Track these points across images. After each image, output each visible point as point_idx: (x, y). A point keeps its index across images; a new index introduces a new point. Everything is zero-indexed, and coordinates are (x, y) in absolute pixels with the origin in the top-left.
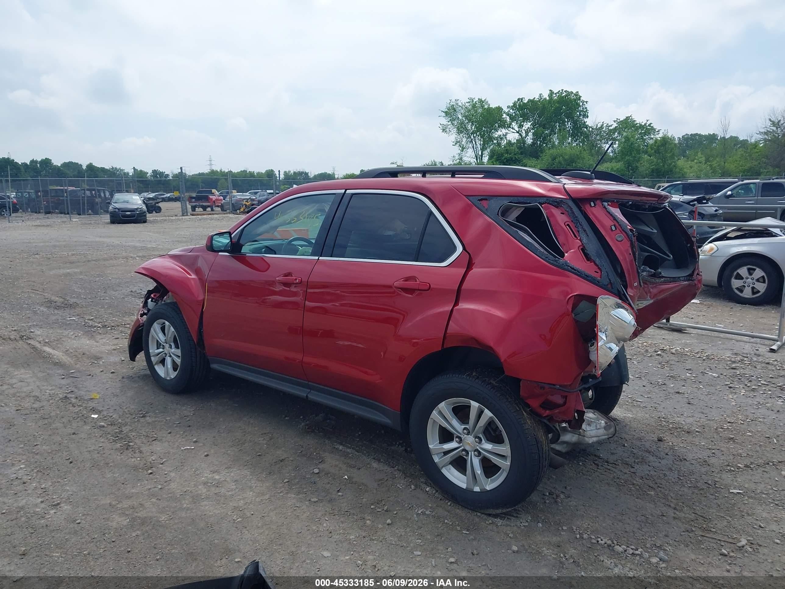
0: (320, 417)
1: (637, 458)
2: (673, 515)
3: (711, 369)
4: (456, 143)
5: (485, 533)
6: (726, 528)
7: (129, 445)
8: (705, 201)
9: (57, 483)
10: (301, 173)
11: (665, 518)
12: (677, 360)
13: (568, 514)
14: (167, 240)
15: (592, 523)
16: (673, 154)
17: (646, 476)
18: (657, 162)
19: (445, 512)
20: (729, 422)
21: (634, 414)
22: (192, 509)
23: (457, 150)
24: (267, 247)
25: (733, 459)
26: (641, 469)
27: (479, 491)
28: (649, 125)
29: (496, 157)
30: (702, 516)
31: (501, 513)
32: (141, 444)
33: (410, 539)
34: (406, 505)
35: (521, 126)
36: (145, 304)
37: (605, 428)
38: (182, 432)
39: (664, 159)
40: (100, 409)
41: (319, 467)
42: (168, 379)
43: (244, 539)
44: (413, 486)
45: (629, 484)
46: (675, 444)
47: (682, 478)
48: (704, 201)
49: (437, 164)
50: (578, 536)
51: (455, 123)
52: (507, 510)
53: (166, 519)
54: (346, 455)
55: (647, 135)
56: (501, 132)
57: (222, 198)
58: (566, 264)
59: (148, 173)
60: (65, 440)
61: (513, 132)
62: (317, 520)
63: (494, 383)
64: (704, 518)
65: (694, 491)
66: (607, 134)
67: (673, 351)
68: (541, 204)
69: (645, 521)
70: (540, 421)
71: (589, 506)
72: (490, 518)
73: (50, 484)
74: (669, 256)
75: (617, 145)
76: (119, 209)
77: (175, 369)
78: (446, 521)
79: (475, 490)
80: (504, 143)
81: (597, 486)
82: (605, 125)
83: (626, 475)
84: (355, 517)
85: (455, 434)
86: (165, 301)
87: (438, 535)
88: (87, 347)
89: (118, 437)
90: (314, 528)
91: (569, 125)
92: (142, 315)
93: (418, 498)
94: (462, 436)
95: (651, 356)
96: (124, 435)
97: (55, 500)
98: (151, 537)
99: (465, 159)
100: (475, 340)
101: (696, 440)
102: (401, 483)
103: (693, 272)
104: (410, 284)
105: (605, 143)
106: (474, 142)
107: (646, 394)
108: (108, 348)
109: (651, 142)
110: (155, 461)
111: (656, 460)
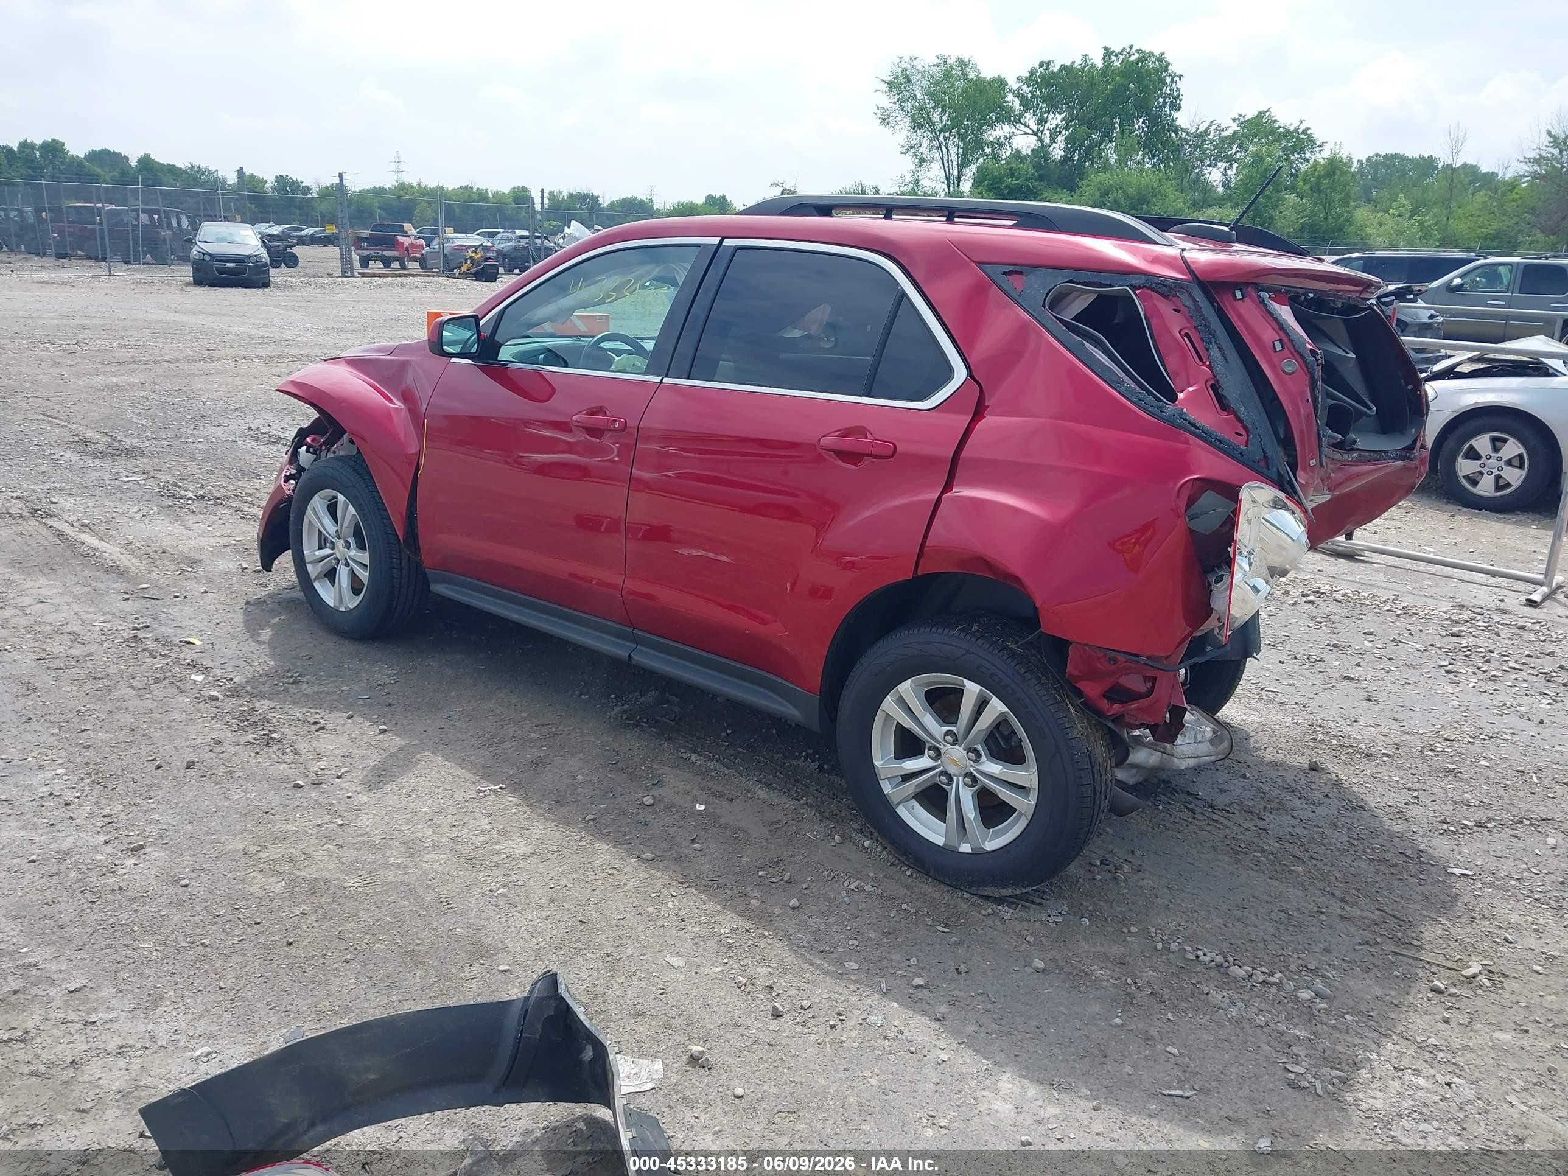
0: (651, 696)
1: (1270, 801)
2: (1339, 911)
3: (1412, 635)
4: (907, 150)
5: (980, 932)
6: (1440, 941)
7: (271, 738)
8: (1412, 296)
9: (135, 807)
10: (583, 197)
11: (1323, 917)
12: (1347, 614)
13: (1140, 903)
14: (316, 327)
15: (1186, 922)
16: (1348, 196)
17: (1288, 837)
18: (1313, 211)
19: (901, 889)
20: (1446, 739)
21: (1262, 716)
22: (407, 867)
23: (908, 163)
24: (549, 350)
25: (1454, 810)
26: (1279, 824)
27: (970, 851)
28: (1305, 132)
29: (987, 182)
30: (1394, 917)
31: (1010, 896)
32: (295, 737)
33: (836, 938)
34: (826, 873)
35: (1042, 121)
36: (294, 457)
37: (1211, 741)
38: (375, 717)
39: (1328, 207)
40: (207, 662)
41: (652, 793)
42: (343, 609)
43: (513, 929)
44: (837, 837)
45: (1255, 851)
46: (1341, 777)
47: (1355, 843)
48: (1408, 297)
49: (868, 190)
50: (1160, 946)
51: (908, 106)
52: (1024, 890)
53: (357, 885)
54: (705, 773)
55: (1298, 153)
56: (1002, 131)
57: (422, 242)
58: (1179, 414)
59: (266, 182)
60: (141, 722)
61: (1026, 133)
62: (654, 895)
63: (1014, 646)
64: (1399, 919)
65: (1378, 867)
66: (1216, 147)
67: (1339, 596)
68: (1134, 288)
69: (1286, 921)
70: (1100, 722)
71: (1178, 890)
72: (989, 904)
73: (120, 807)
74: (1370, 409)
75: (1234, 171)
76: (211, 255)
77: (356, 591)
78: (904, 906)
79: (961, 850)
80: (1005, 153)
81: (1194, 851)
82: (1214, 127)
83: (1248, 833)
84: (728, 891)
85: (928, 742)
86: (334, 452)
87: (890, 933)
88: (169, 538)
89: (247, 720)
90: (650, 910)
91: (1139, 124)
92: (287, 479)
93: (848, 860)
94: (942, 747)
95: (1294, 604)
96: (260, 717)
97: (133, 839)
98: (331, 918)
99: (924, 182)
100: (984, 562)
101: (1383, 771)
102: (815, 830)
103: (1415, 442)
104: (852, 443)
105: (1210, 166)
106: (944, 149)
107: (1286, 678)
108: (214, 542)
109: (1303, 167)
110: (326, 772)
111: (1306, 806)
